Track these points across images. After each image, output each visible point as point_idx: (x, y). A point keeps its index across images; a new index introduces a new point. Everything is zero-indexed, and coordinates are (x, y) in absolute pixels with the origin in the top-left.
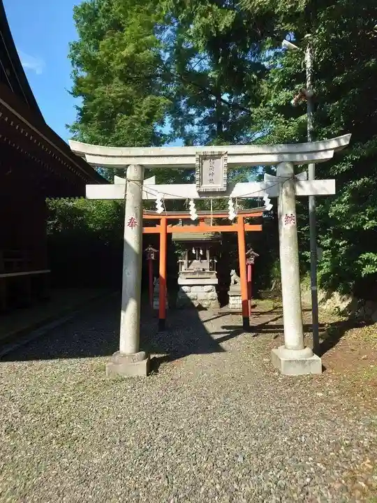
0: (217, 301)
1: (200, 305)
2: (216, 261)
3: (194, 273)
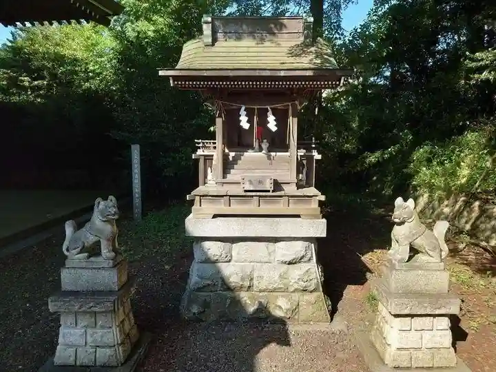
0: (320, 294)
1: (262, 309)
2: (317, 156)
3: (245, 197)
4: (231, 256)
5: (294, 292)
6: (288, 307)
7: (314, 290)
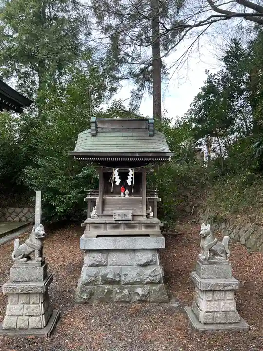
0: (162, 285)
4: (107, 262)
5: (146, 284)
6: (143, 293)
7: (159, 283)
